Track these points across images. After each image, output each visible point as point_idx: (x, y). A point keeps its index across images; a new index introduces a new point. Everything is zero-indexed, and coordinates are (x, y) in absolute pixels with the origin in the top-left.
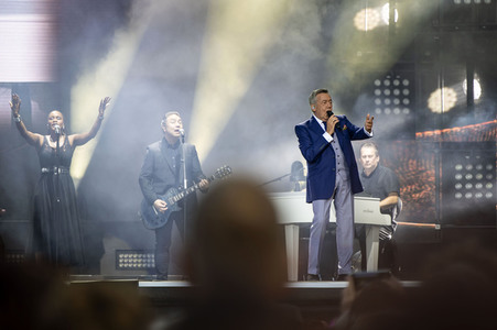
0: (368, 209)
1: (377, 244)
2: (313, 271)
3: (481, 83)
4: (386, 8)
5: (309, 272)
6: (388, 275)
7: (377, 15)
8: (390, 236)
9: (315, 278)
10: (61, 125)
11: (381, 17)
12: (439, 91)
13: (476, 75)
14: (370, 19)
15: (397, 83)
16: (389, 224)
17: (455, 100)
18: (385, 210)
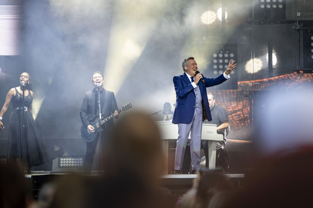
0: (210, 131)
1: (215, 152)
2: (178, 168)
3: (277, 55)
4: (220, 11)
5: (175, 169)
6: (222, 171)
7: (215, 15)
8: (223, 147)
9: (178, 172)
10: (27, 81)
11: (217, 16)
12: (252, 60)
13: (273, 51)
14: (210, 17)
15: (226, 55)
16: (222, 140)
17: (261, 65)
18: (220, 132)
